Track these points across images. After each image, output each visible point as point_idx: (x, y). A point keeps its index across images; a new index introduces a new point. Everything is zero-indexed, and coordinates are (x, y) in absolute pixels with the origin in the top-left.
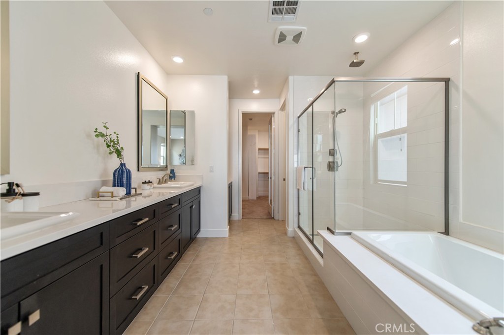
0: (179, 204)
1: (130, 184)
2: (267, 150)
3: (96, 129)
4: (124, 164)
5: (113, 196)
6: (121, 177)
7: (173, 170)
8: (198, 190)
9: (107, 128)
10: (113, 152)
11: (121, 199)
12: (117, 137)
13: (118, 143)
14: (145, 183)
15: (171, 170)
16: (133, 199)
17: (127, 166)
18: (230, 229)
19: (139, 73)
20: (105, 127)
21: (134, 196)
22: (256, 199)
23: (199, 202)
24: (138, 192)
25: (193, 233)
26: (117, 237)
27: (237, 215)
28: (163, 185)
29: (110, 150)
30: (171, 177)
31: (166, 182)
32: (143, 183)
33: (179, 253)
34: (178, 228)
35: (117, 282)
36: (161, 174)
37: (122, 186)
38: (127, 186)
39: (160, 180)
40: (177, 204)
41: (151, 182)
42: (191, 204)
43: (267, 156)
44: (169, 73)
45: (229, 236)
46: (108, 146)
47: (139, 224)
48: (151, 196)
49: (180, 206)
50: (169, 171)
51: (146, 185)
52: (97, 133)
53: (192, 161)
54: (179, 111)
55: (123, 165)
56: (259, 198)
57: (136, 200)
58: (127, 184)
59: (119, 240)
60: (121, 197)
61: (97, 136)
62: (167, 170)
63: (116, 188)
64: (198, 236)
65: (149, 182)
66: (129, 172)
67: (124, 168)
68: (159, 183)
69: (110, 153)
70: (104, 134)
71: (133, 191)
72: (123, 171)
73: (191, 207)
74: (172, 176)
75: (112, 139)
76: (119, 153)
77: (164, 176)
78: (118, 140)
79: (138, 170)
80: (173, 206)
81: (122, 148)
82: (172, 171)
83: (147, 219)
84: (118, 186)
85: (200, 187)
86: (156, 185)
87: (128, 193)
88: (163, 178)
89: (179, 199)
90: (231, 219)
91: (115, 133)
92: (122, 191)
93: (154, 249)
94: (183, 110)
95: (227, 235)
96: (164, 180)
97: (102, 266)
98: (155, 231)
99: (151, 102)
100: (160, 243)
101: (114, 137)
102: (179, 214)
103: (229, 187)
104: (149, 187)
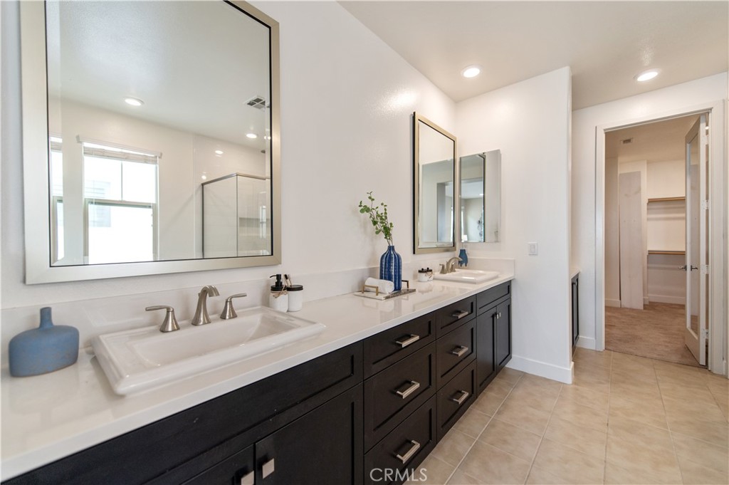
0: (472, 311)
1: (400, 276)
2: (682, 200)
3: (361, 203)
4: (393, 247)
5: (377, 293)
6: (390, 267)
7: (465, 250)
8: (507, 287)
9: (373, 200)
10: (380, 231)
11: (387, 298)
12: (385, 210)
13: (386, 217)
14: (422, 271)
15: (461, 250)
16: (405, 297)
17: (397, 250)
18: (576, 367)
19: (414, 113)
20: (370, 198)
21: (405, 293)
22: (642, 308)
23: (509, 307)
24: (410, 288)
25: (498, 361)
26: (374, 363)
27: (593, 338)
28: (447, 274)
29: (377, 229)
30: (460, 263)
31: (452, 270)
32: (420, 271)
33: (473, 392)
34: (470, 351)
35: (374, 430)
36: (445, 258)
37: (390, 279)
38: (395, 278)
39: (443, 267)
40: (467, 313)
41: (431, 271)
42: (493, 311)
43: (683, 215)
44: (458, 99)
45: (574, 383)
46: (375, 223)
47: (405, 344)
48: (431, 290)
49: (473, 315)
50: (457, 253)
51: (424, 274)
52: (362, 208)
53: (496, 233)
54: (475, 155)
55: (391, 248)
56: (650, 306)
57: (407, 299)
58: (395, 276)
59: (376, 368)
60: (388, 295)
61: (362, 211)
62: (455, 250)
63: (383, 281)
64: (507, 366)
65: (428, 270)
66: (398, 258)
67: (392, 253)
68: (443, 271)
69: (377, 233)
70: (369, 208)
71: (404, 285)
72: (390, 258)
73: (494, 316)
74: (463, 259)
75: (379, 213)
76: (387, 232)
77: (451, 260)
78: (386, 213)
79: (414, 253)
80: (460, 316)
81: (391, 224)
82: (463, 253)
83: (417, 338)
84: (385, 279)
85: (510, 281)
86: (437, 274)
87: (398, 289)
88: (448, 263)
89: (472, 303)
90: (578, 345)
91: (382, 204)
92: (388, 286)
93: (430, 384)
94: (481, 152)
95: (568, 379)
96: (450, 267)
97: (353, 404)
98: (430, 356)
99: (433, 150)
100: (439, 375)
101: (381, 211)
102: (472, 329)
103: (573, 284)
104: (428, 277)
